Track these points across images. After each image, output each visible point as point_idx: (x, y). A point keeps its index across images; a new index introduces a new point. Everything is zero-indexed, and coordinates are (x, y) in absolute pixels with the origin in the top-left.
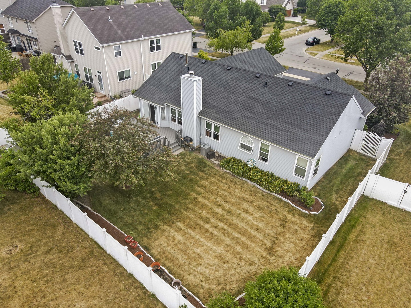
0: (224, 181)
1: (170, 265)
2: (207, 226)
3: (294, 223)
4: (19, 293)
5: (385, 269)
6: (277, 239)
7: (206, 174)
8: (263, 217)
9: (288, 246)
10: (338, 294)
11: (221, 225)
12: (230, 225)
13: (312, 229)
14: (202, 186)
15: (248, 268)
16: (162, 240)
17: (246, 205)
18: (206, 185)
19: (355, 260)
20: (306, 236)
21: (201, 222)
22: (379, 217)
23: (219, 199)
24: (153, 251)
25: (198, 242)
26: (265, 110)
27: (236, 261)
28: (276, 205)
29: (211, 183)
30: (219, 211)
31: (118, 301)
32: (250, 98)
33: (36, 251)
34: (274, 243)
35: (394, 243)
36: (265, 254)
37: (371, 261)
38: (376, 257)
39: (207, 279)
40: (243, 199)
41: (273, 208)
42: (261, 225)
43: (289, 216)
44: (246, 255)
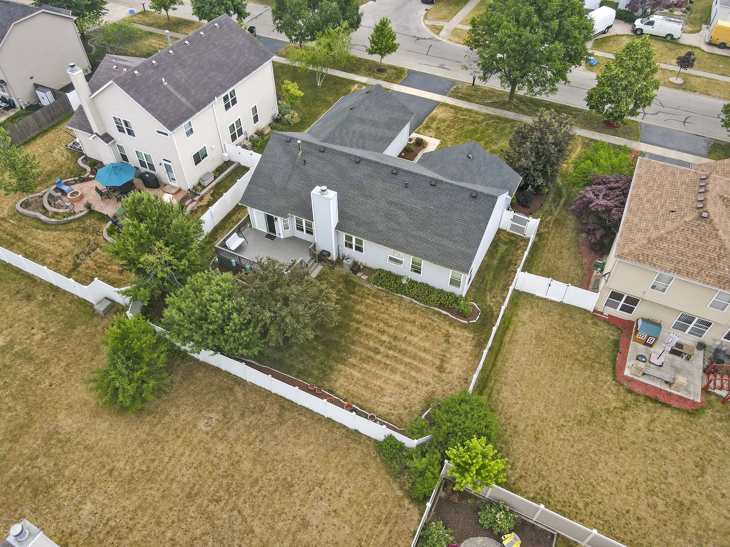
0: (379, 301)
1: (359, 402)
2: (378, 357)
3: (456, 336)
4: (244, 456)
5: (534, 364)
6: (444, 356)
7: (359, 296)
8: (427, 336)
9: (455, 360)
10: (498, 394)
11: (391, 352)
12: (400, 351)
13: (473, 339)
14: (359, 312)
15: (425, 389)
16: (342, 381)
17: (409, 327)
18: (363, 310)
19: (510, 361)
20: (469, 347)
21: (372, 354)
22: (529, 313)
23: (381, 325)
24: (338, 392)
25: (375, 375)
26: (411, 219)
27: (414, 385)
28: (437, 320)
29: (367, 306)
30: (385, 338)
31: (328, 442)
32: (391, 203)
33: (232, 418)
34: (442, 361)
35: (541, 338)
36: (437, 373)
37: (523, 359)
38: (527, 355)
39: (394, 407)
40: (404, 319)
41: (435, 324)
42: (427, 345)
43: (451, 330)
44: (421, 377)
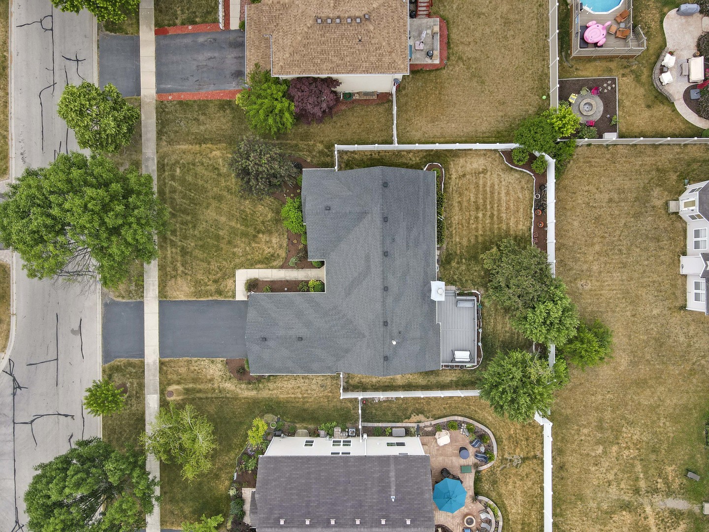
0: (454, 232)
1: (529, 210)
2: (495, 213)
3: (457, 171)
5: (454, 118)
6: (475, 173)
7: (456, 247)
8: (466, 189)
9: (475, 165)
10: (485, 133)
11: (488, 207)
12: (485, 202)
13: (454, 160)
14: (469, 241)
15: (503, 176)
16: (520, 227)
17: (465, 204)
18: (466, 239)
19: (458, 133)
20: (462, 161)
21: (495, 217)
22: (414, 133)
23: (472, 222)
24: (529, 225)
25: (507, 209)
26: (414, 227)
27: (503, 183)
28: (451, 188)
29: (461, 238)
30: (480, 215)
31: (562, 213)
32: (408, 246)
33: (575, 274)
34: (479, 173)
35: (432, 119)
36: (489, 173)
37: (453, 126)
38: (449, 124)
39: (522, 188)
40: (461, 209)
41: (455, 188)
42: (472, 187)
43: (454, 177)
44: (496, 181)
